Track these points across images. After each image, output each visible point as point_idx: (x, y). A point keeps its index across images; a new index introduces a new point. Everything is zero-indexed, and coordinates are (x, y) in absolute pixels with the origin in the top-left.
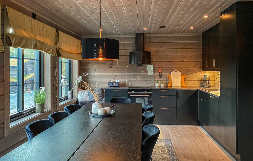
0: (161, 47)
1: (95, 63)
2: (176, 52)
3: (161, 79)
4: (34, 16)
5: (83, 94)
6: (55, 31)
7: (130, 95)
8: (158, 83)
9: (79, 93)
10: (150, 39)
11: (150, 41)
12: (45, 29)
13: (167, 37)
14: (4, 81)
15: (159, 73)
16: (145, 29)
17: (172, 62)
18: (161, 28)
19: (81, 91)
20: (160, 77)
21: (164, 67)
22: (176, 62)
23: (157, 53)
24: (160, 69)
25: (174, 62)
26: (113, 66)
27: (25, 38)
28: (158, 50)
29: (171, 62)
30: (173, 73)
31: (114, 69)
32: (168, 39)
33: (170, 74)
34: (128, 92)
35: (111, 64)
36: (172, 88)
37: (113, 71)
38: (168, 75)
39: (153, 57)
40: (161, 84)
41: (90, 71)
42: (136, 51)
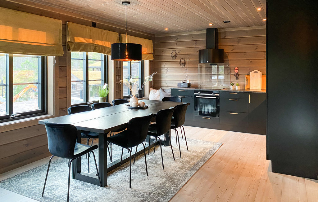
0: (238, 43)
1: (167, 62)
2: (256, 48)
3: (238, 81)
4: (94, 25)
5: (155, 93)
6: (117, 35)
7: (196, 97)
8: (233, 84)
9: (151, 92)
10: (225, 34)
11: (225, 36)
12: (105, 34)
13: (244, 31)
14: (66, 77)
15: (236, 73)
16: (211, 25)
17: (252, 61)
18: (224, 22)
19: (152, 91)
20: (237, 78)
21: (242, 66)
22: (256, 61)
23: (234, 50)
24: (236, 68)
25: (254, 61)
26: (185, 65)
27: (84, 44)
28: (234, 47)
29: (250, 60)
30: (252, 73)
31: (186, 69)
32: (247, 33)
33: (249, 74)
34: (195, 94)
35: (182, 64)
36: (250, 90)
37: (184, 71)
38: (246, 76)
39: (228, 55)
40: (237, 86)
41: (162, 70)
42: (207, 48)
